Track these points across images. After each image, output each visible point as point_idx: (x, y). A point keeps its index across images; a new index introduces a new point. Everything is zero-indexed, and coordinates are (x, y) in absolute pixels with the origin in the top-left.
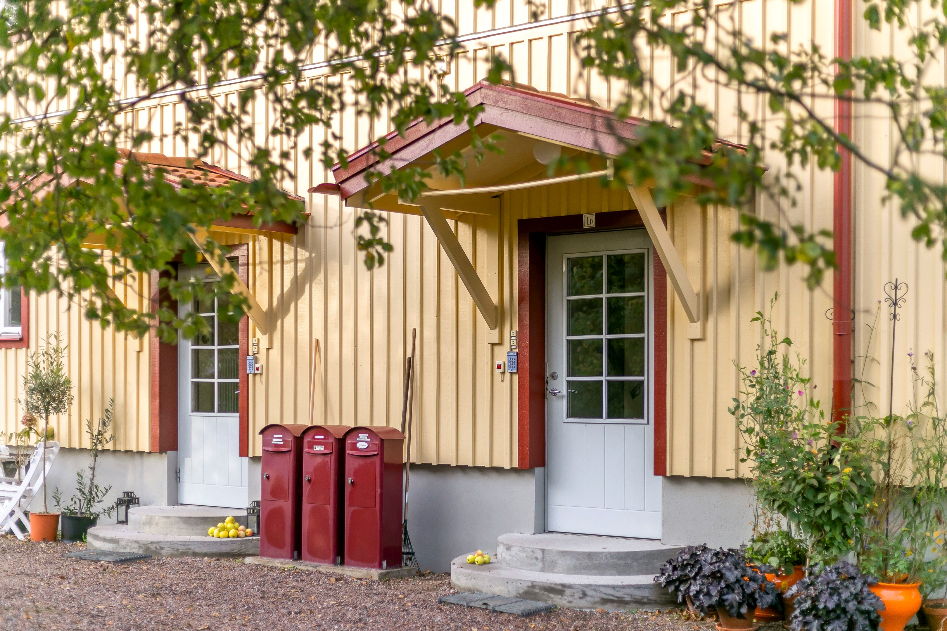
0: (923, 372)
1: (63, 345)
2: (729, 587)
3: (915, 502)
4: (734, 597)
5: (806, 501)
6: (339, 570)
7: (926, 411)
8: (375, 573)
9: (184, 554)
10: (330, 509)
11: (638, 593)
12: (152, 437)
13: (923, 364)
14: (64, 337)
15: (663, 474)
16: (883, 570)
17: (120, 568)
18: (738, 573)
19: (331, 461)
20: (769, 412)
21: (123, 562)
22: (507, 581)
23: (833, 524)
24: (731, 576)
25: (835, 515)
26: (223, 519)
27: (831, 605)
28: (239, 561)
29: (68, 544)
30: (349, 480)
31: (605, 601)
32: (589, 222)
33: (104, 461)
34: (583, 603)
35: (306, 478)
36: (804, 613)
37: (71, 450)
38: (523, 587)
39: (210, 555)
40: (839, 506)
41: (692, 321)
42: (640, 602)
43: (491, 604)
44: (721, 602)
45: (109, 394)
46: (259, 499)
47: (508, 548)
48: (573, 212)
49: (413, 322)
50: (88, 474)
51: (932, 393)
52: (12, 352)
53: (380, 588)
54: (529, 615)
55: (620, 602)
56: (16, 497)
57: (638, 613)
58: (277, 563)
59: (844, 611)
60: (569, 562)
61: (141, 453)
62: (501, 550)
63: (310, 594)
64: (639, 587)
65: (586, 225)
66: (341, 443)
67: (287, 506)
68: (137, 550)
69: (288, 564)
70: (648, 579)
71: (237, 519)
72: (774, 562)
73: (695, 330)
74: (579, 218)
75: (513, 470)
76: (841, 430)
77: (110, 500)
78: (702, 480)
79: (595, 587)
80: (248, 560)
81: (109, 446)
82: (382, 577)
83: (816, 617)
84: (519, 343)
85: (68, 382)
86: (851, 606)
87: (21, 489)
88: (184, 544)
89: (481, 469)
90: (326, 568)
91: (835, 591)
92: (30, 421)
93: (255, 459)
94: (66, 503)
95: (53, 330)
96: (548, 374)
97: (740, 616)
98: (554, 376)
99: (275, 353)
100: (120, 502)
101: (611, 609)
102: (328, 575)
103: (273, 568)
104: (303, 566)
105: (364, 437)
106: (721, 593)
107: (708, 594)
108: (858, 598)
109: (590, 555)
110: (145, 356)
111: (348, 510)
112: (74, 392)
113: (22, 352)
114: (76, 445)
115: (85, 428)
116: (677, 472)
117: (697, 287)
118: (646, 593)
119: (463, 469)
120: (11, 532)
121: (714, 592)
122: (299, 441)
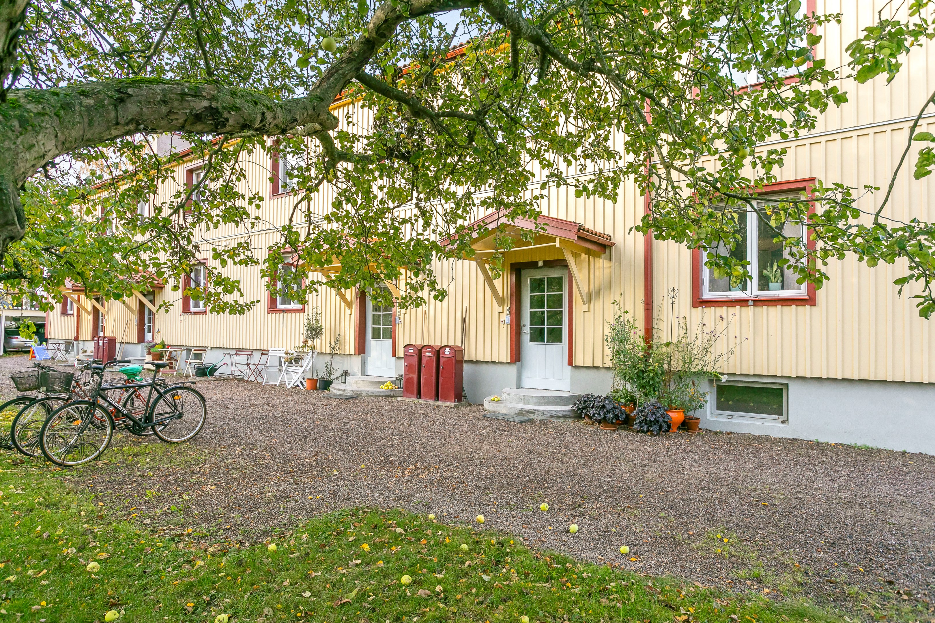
0: (682, 325)
1: (319, 312)
2: (608, 412)
3: (680, 377)
4: (610, 416)
5: (638, 376)
6: (437, 403)
7: (684, 340)
8: (453, 404)
9: (372, 396)
10: (434, 378)
11: (565, 414)
12: (356, 349)
13: (682, 321)
14: (319, 308)
15: (572, 365)
16: (670, 405)
17: (347, 402)
18: (611, 406)
19: (434, 359)
20: (621, 341)
21: (348, 399)
22: (510, 408)
23: (650, 386)
24: (609, 407)
25: (651, 382)
26: (386, 382)
27: (652, 419)
28: (394, 399)
29: (321, 391)
30: (441, 367)
31: (552, 417)
32: (541, 264)
33: (336, 358)
34: (543, 417)
35: (423, 366)
36: (640, 422)
37: (322, 353)
38: (517, 411)
39: (382, 396)
40: (653, 379)
41: (584, 304)
42: (566, 417)
43: (506, 417)
44: (605, 418)
45: (338, 332)
46: (402, 373)
47: (509, 395)
48: (534, 260)
49: (466, 304)
50: (329, 363)
51: (685, 333)
52: (297, 314)
53: (456, 411)
54: (523, 422)
55: (558, 417)
56: (301, 372)
57: (566, 421)
58: (411, 400)
59: (658, 421)
60: (535, 400)
61: (350, 355)
62: (505, 396)
63: (428, 413)
64: (565, 411)
65: (539, 265)
66: (438, 352)
67: (415, 377)
68: (351, 394)
69: (416, 401)
70: (569, 408)
71: (392, 382)
72: (623, 401)
73: (585, 307)
74: (536, 263)
75: (508, 363)
76: (650, 347)
77: (338, 374)
78: (588, 368)
79: (548, 411)
80: (398, 399)
81: (338, 352)
82: (455, 406)
83: (646, 424)
84: (511, 312)
85: (321, 326)
86: (661, 419)
87: (303, 369)
88: (371, 392)
89: (494, 363)
90: (432, 402)
91: (654, 413)
92: (306, 342)
93: (399, 358)
94: (321, 375)
95: (315, 305)
96: (522, 324)
97: (612, 423)
98: (524, 326)
99: (407, 315)
100: (342, 375)
101: (554, 420)
102: (433, 405)
103: (409, 402)
104: (421, 401)
105: (448, 349)
106: (605, 414)
107: (599, 414)
108: (663, 416)
109: (544, 398)
110: (353, 316)
111: (441, 379)
112: (324, 330)
113: (302, 314)
114: (324, 351)
115: (328, 345)
116: (577, 364)
117: (586, 290)
118: (568, 413)
119: (487, 362)
120: (298, 386)
121: (602, 414)
122: (420, 351)
